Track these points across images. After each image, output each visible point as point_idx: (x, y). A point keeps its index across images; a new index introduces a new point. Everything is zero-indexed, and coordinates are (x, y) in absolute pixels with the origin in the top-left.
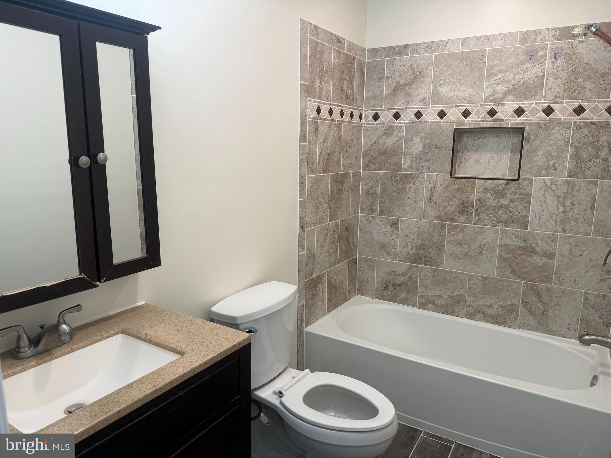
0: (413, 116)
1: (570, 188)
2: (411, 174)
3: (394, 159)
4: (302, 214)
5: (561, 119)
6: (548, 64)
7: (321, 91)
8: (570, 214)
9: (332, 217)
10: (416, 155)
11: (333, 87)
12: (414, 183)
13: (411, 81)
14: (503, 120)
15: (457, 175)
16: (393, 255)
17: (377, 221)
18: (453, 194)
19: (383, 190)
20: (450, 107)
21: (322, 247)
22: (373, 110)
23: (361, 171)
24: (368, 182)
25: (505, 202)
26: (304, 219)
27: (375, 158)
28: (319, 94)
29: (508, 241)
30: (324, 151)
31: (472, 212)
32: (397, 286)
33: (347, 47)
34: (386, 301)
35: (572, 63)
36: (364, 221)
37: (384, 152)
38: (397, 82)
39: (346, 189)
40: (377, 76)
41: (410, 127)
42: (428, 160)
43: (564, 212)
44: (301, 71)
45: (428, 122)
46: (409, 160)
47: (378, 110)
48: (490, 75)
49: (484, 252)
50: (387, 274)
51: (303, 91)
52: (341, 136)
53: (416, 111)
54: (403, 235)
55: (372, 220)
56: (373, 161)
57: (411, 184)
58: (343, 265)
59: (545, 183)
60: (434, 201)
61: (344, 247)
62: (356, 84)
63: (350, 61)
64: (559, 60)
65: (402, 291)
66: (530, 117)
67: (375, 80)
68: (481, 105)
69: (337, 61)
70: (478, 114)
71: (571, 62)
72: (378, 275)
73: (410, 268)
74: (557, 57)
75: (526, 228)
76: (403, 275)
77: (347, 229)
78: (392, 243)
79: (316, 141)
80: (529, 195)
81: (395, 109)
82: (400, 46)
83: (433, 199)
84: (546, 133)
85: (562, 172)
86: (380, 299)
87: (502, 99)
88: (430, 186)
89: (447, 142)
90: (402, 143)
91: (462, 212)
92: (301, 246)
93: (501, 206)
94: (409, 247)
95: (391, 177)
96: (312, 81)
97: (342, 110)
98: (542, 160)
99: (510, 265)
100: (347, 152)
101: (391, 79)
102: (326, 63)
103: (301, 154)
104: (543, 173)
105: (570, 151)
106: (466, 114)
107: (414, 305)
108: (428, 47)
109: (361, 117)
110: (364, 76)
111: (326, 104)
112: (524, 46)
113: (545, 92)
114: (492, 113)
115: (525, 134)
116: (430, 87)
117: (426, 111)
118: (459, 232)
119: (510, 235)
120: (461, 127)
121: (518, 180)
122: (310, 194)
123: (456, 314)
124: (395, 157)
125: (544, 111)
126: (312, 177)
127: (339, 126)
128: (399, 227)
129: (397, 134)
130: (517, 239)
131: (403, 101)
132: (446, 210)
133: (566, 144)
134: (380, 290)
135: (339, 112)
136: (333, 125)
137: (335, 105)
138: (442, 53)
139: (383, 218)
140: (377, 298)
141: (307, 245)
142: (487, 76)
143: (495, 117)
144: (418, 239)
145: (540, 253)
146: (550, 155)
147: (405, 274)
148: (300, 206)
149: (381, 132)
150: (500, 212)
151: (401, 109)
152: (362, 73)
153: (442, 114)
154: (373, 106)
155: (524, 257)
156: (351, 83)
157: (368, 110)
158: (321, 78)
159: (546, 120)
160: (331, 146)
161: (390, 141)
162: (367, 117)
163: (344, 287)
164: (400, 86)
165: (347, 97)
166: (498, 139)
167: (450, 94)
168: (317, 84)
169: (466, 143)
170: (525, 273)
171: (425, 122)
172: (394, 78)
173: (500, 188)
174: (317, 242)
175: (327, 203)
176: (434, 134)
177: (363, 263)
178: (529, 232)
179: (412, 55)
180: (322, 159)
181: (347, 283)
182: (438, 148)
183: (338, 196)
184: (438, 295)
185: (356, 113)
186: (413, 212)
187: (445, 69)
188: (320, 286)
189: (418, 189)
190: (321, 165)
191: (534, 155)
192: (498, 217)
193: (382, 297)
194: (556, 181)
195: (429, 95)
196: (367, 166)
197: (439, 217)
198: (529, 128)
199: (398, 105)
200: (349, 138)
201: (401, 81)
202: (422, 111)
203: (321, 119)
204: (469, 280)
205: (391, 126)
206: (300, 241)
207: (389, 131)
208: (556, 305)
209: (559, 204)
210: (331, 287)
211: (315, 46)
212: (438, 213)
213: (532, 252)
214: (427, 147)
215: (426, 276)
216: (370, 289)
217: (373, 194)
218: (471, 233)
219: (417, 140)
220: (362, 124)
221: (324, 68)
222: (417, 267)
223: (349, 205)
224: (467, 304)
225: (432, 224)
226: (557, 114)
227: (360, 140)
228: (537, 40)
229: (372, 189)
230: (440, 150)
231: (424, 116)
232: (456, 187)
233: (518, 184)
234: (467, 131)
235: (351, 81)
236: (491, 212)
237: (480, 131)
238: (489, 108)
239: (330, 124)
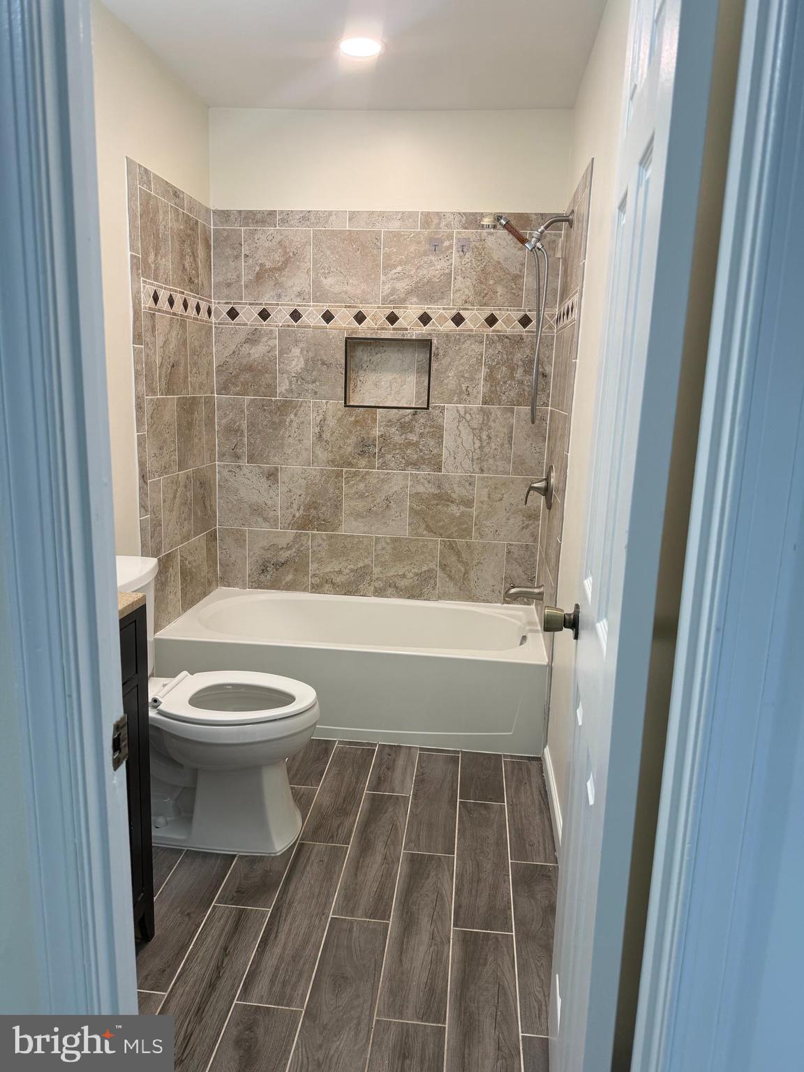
0: (288, 316)
1: (485, 418)
2: (291, 401)
3: (266, 378)
4: (142, 457)
5: (472, 330)
6: (455, 258)
7: (157, 269)
8: (487, 450)
9: (182, 465)
10: (296, 373)
11: (173, 263)
12: (296, 415)
13: (282, 265)
14: (406, 329)
15: (352, 404)
16: (272, 520)
17: (245, 471)
18: (349, 430)
19: (252, 425)
20: (338, 306)
21: (171, 511)
22: (227, 303)
23: (216, 396)
24: (228, 413)
25: (413, 438)
26: (145, 465)
27: (236, 377)
28: (154, 272)
29: (421, 489)
30: (165, 360)
31: (375, 453)
32: (280, 565)
33: (187, 204)
34: (264, 589)
35: (482, 260)
36: (225, 473)
37: (250, 368)
38: (261, 265)
39: (197, 422)
40: (230, 253)
41: (284, 333)
42: (314, 382)
43: (481, 448)
44: (130, 236)
45: (309, 327)
46: (287, 381)
47: (235, 303)
48: (388, 267)
49: (393, 505)
50: (264, 550)
51: (134, 267)
52: (185, 341)
53: (292, 309)
54: (285, 489)
55: (238, 470)
56: (233, 380)
57: (292, 416)
58: (199, 540)
59: (458, 411)
60: (325, 439)
61: (199, 513)
62: (201, 262)
63: (191, 225)
64: (467, 255)
65: (288, 572)
66: (437, 326)
67: (227, 257)
68: (379, 307)
69: (176, 225)
70: (374, 319)
71: (480, 258)
72: (252, 553)
73: (297, 536)
74: (465, 250)
75: (440, 470)
76: (289, 547)
77: (202, 484)
78: (269, 503)
79: (154, 344)
80: (441, 428)
81: (261, 304)
82: (263, 212)
83: (324, 436)
84: (457, 348)
85: (476, 397)
86: (255, 588)
87: (404, 301)
88: (319, 419)
89: (338, 356)
90: (276, 355)
91: (362, 453)
92: (143, 506)
93: (410, 444)
94: (295, 507)
95: (263, 406)
96: (146, 253)
97: (185, 299)
98: (454, 383)
99: (423, 519)
100: (195, 364)
101: (252, 259)
102: (161, 227)
103: (136, 362)
104: (455, 399)
105: (484, 371)
106: (360, 318)
107: (305, 590)
108: (304, 217)
109: (209, 312)
110: (210, 251)
111: (165, 288)
112: (426, 232)
113: (453, 294)
114: (392, 319)
115: (433, 349)
116: (309, 276)
117: (306, 311)
118: (360, 481)
119: (422, 480)
120: (354, 336)
121: (427, 408)
122: (151, 426)
123: (362, 593)
124: (267, 375)
125: (452, 320)
126: (152, 400)
127: (183, 324)
128: (278, 479)
129: (266, 342)
130: (430, 485)
131: (271, 293)
132: (342, 452)
133: (479, 362)
134: (255, 574)
135: (181, 302)
136: (175, 321)
137: (176, 291)
138: (324, 229)
139: (254, 466)
140: (252, 587)
141: (151, 506)
142: (384, 267)
143: (396, 325)
144: (307, 494)
145: (457, 501)
146: (463, 376)
147: (291, 546)
148: (139, 444)
149: (241, 337)
150: (409, 451)
151: (270, 304)
152: (208, 247)
153: (328, 317)
154: (227, 297)
155: (439, 507)
156: (195, 260)
157: (219, 303)
158: (157, 249)
159: (455, 331)
160: (175, 353)
161: (257, 352)
162: (218, 315)
163: (203, 574)
164: (266, 271)
165: (191, 281)
166: (400, 355)
167: (337, 289)
168: (152, 257)
169: (361, 360)
170: (442, 527)
171: (305, 327)
172: (257, 258)
173: (407, 419)
174: (164, 501)
175: (174, 442)
176: (319, 345)
177: (227, 538)
178: (444, 475)
179: (282, 226)
180: (163, 373)
181: (205, 568)
182: (326, 364)
183: (187, 432)
184: (336, 570)
185: (204, 306)
186: (297, 457)
187: (328, 252)
188: (171, 570)
189: (303, 423)
190: (163, 382)
191: (444, 376)
192: (406, 458)
193: (259, 585)
194: (471, 409)
195: (309, 288)
196: (224, 389)
197: (332, 462)
198: (438, 341)
199: (266, 299)
200: (196, 343)
201: (267, 264)
202: (300, 309)
203: (159, 311)
204: (376, 544)
205: (256, 329)
206: (141, 499)
207: (253, 338)
208: (478, 563)
209: (475, 438)
210: (185, 573)
211: (147, 199)
212: (331, 457)
213: (448, 500)
214: (311, 363)
215: (319, 546)
216: (239, 576)
217: (237, 431)
218: (376, 481)
219: (296, 351)
220: (211, 323)
221: (159, 234)
222: (307, 534)
223: (203, 447)
224: (374, 577)
225: (325, 472)
226: (468, 324)
227: (210, 347)
228: (442, 226)
229: (235, 423)
230: (328, 367)
231: (304, 318)
232: (353, 419)
233: (427, 414)
234: (362, 343)
235: (194, 256)
236: (397, 451)
237: (378, 343)
238: (388, 312)
239: (172, 319)
